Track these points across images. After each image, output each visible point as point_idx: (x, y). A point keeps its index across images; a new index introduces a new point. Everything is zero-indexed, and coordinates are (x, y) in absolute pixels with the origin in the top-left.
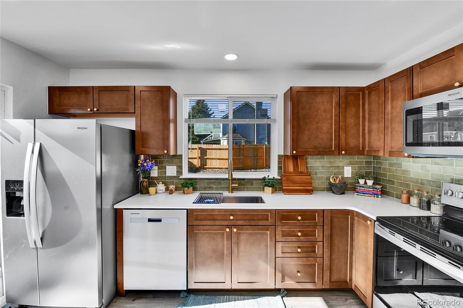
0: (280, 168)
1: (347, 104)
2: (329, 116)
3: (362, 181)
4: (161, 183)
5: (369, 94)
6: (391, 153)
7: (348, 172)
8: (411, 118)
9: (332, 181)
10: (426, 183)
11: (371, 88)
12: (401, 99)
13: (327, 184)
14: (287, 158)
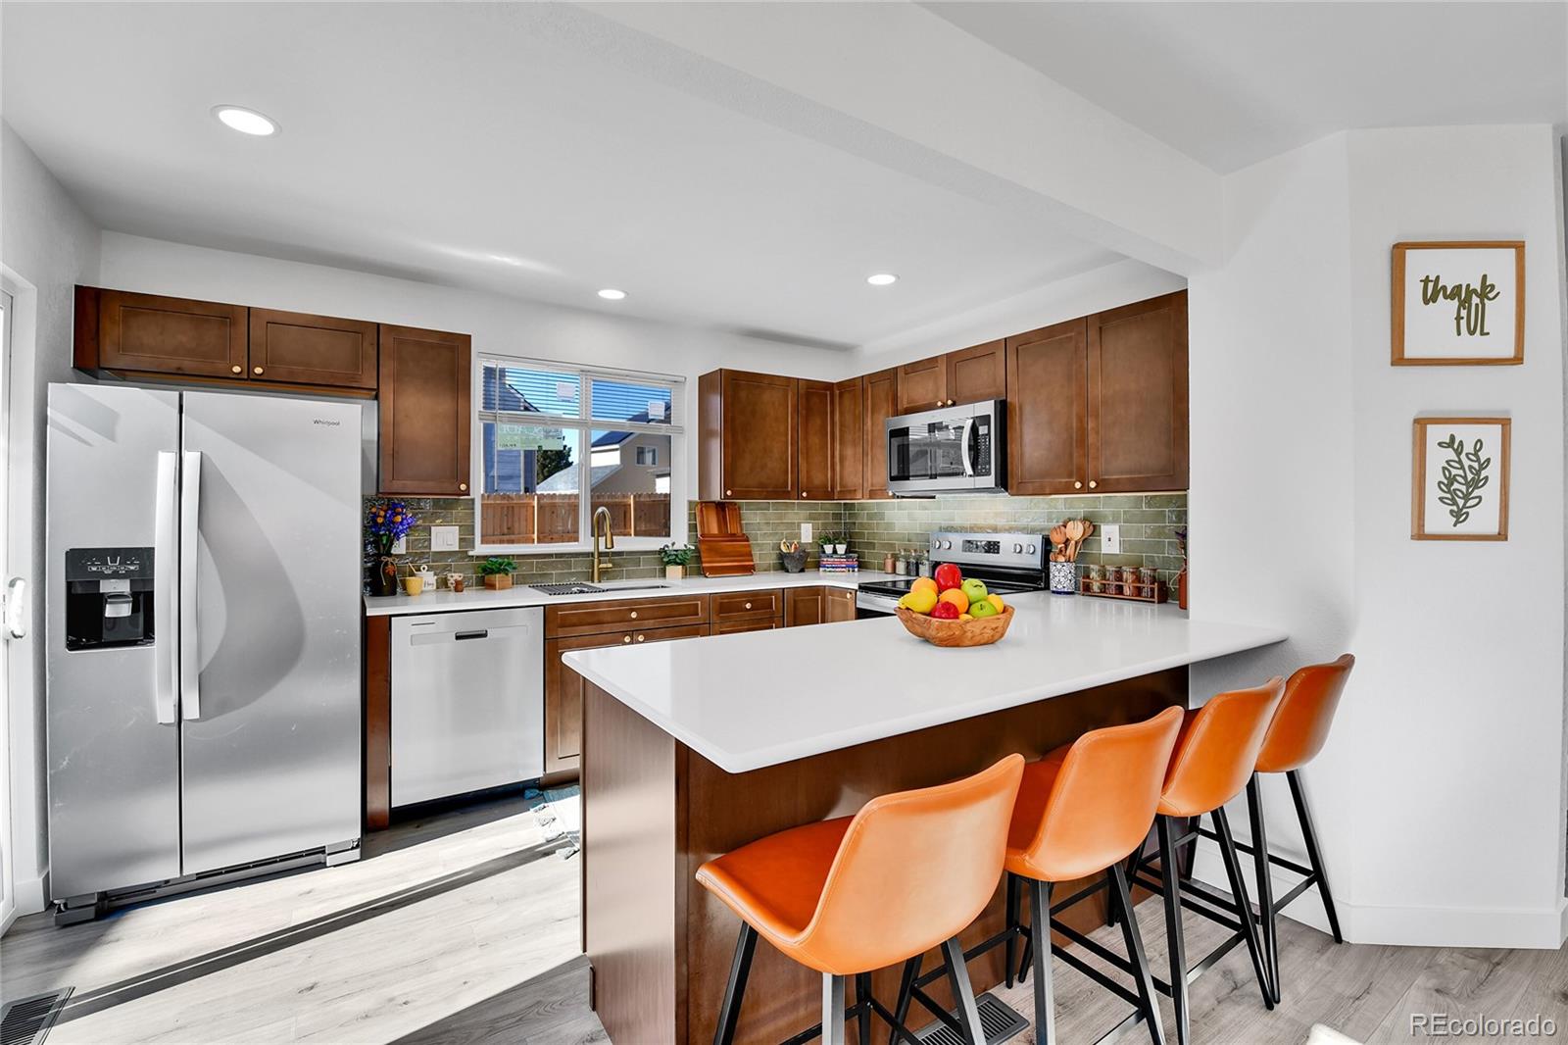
0: (692, 528)
1: (809, 410)
2: (782, 429)
3: (828, 549)
4: (426, 568)
5: (841, 395)
6: (872, 495)
7: (807, 534)
8: (896, 442)
9: (784, 549)
10: (914, 538)
11: (846, 387)
12: (883, 411)
13: (774, 556)
14: (706, 507)
